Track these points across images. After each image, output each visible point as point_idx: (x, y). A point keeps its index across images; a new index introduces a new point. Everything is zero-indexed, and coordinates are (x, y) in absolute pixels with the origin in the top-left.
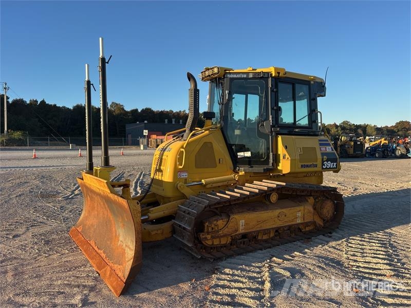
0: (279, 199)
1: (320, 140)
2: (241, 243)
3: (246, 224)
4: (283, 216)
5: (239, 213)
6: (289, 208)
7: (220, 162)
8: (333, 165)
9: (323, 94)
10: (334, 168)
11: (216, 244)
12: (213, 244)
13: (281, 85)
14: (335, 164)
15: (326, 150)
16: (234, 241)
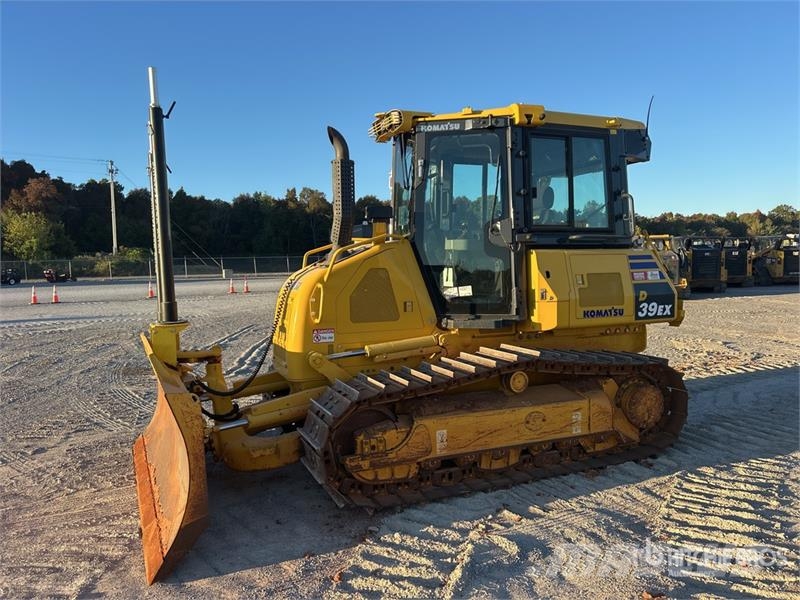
0: (531, 384)
1: (631, 257)
2: (443, 476)
3: (451, 438)
4: (539, 422)
5: (435, 413)
6: (555, 405)
7: (405, 310)
8: (664, 309)
9: (642, 155)
10: (667, 316)
11: (384, 478)
12: (376, 479)
13: (535, 142)
14: (668, 307)
15: (646, 279)
16: (424, 473)
